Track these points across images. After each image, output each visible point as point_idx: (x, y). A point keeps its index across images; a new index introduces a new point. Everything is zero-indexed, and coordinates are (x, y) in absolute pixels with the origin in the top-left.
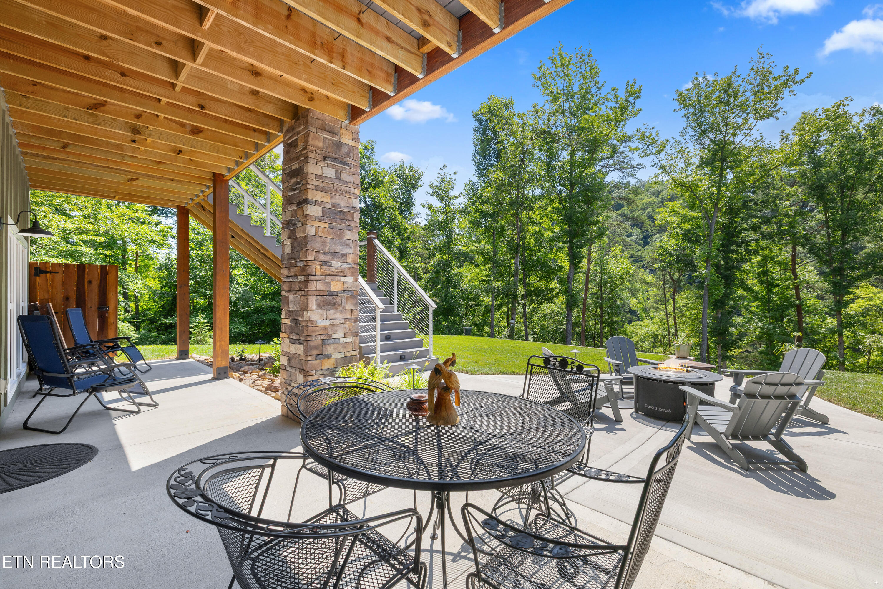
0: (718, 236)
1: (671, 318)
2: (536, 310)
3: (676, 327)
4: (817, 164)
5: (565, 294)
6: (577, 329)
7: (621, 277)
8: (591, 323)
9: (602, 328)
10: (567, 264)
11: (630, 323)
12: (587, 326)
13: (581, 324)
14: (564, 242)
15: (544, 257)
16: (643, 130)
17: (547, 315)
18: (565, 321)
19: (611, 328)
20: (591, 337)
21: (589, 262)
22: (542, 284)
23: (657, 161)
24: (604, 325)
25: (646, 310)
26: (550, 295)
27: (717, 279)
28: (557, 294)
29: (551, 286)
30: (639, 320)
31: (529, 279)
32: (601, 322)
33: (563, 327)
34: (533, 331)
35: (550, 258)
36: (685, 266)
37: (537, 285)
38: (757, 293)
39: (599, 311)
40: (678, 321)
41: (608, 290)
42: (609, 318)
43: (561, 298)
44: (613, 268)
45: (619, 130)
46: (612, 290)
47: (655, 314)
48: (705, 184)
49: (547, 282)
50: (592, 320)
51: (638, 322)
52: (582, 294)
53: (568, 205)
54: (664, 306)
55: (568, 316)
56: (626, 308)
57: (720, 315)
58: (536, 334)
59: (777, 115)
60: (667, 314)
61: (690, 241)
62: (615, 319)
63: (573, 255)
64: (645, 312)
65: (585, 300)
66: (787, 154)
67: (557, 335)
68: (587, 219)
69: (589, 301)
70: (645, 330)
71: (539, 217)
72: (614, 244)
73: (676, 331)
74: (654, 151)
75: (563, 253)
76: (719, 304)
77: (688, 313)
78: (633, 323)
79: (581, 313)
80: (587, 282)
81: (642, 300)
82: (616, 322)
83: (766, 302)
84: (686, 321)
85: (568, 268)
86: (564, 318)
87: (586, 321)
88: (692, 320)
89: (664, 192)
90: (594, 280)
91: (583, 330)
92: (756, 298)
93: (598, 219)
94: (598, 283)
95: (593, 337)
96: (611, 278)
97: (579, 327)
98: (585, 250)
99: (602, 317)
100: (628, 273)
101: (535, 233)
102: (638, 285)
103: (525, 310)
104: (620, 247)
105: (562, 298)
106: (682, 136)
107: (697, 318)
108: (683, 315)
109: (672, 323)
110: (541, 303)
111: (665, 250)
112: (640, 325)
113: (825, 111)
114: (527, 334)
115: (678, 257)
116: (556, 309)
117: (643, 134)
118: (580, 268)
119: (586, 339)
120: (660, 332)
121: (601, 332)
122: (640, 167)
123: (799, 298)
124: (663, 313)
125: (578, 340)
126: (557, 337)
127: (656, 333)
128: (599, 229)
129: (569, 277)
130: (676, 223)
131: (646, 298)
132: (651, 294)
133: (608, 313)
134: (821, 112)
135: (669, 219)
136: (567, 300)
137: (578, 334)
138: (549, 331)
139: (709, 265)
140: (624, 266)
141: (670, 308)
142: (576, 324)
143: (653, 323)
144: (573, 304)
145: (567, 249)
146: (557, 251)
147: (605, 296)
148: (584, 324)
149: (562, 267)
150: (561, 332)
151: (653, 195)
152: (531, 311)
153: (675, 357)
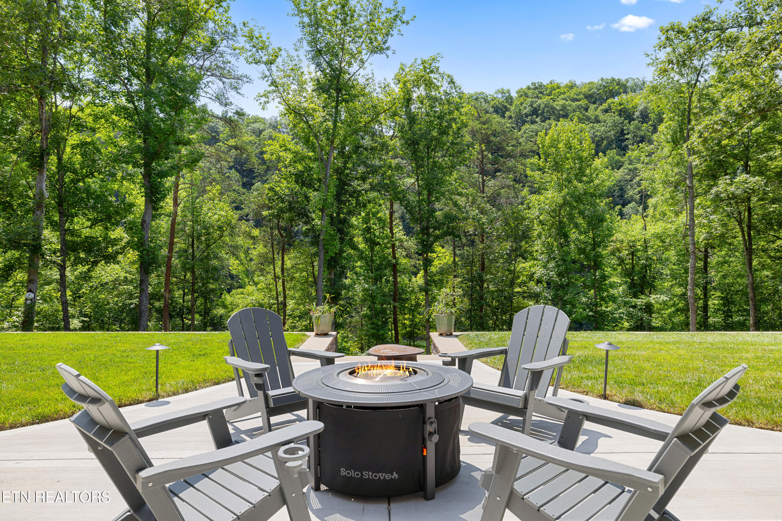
0: (333, 181)
1: (280, 282)
2: (86, 277)
3: (284, 293)
4: (412, 119)
5: (138, 249)
6: (157, 304)
7: (220, 228)
8: (178, 293)
9: (194, 300)
10: (141, 201)
11: (229, 291)
12: (172, 298)
13: (163, 296)
14: (136, 165)
15: (101, 187)
16: (251, 25)
17: (107, 283)
18: (137, 292)
19: (206, 298)
20: (178, 314)
21: (176, 204)
22: (98, 231)
23: (268, 73)
24: (196, 295)
25: (248, 273)
26: (110, 250)
27: (332, 232)
28: (124, 247)
29: (113, 235)
30: (240, 287)
31: (72, 223)
32: (193, 292)
33: (134, 301)
34: (81, 312)
35: (112, 189)
36: (298, 215)
37: (86, 232)
38: (362, 252)
39: (189, 275)
40: (288, 285)
41: (202, 246)
42: (203, 285)
43: (129, 255)
44: (210, 214)
45: (221, 10)
46: (208, 246)
47: (261, 278)
48: (320, 115)
49: (107, 228)
50: (179, 289)
51: (241, 290)
52: (164, 252)
53: (142, 105)
54: (272, 267)
55: (143, 283)
56: (224, 272)
57: (333, 276)
58: (86, 316)
59: (388, 52)
60: (276, 278)
61: (303, 184)
62: (211, 286)
63: (151, 187)
64: (247, 276)
65: (170, 258)
66: (394, 99)
67: (124, 315)
68: (173, 132)
69: (175, 261)
70: (249, 299)
71: (90, 119)
72: (211, 183)
73: (285, 297)
74: (265, 59)
75: (134, 183)
76: (333, 263)
77: (297, 275)
78: (234, 291)
79: (163, 279)
80: (173, 232)
81: (244, 261)
82: (213, 290)
83: (369, 262)
84: (295, 285)
85: (143, 208)
86: (135, 288)
87: (171, 291)
88: (302, 284)
89: (266, 132)
90: (183, 230)
91: (166, 305)
92: (361, 258)
93: (191, 137)
94: (188, 236)
95: (180, 315)
96: (205, 228)
97: (159, 300)
98: (169, 181)
99: (193, 284)
100: (229, 224)
101: (83, 144)
102: (240, 240)
103: (63, 276)
104: (218, 187)
105: (133, 255)
106: (296, 50)
107: (307, 281)
108: (292, 279)
109: (280, 289)
110: (95, 263)
111: (276, 193)
112: (242, 293)
113: (423, 62)
114: (67, 318)
115: (290, 203)
116: (123, 275)
117: (251, 31)
118: (162, 207)
119: (171, 317)
120: (266, 300)
121: (193, 305)
122: (245, 79)
123: (394, 257)
124: (269, 276)
125: (158, 320)
126: (125, 319)
127: (261, 302)
128: (191, 153)
129: (144, 221)
130: (288, 160)
131: (248, 259)
132: (254, 253)
133: (202, 279)
134: (420, 62)
135: (281, 154)
136: (141, 257)
137: (159, 311)
138: (110, 310)
139: (325, 214)
140: (224, 213)
141: (278, 270)
142: (155, 296)
143: (258, 290)
144: (150, 264)
145: (140, 177)
146: (123, 178)
147: (197, 254)
148: (167, 296)
149: (132, 205)
150: (131, 310)
151: (254, 133)
152: (77, 278)
153: (313, 334)
